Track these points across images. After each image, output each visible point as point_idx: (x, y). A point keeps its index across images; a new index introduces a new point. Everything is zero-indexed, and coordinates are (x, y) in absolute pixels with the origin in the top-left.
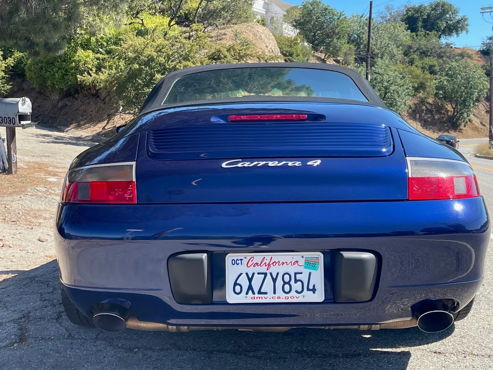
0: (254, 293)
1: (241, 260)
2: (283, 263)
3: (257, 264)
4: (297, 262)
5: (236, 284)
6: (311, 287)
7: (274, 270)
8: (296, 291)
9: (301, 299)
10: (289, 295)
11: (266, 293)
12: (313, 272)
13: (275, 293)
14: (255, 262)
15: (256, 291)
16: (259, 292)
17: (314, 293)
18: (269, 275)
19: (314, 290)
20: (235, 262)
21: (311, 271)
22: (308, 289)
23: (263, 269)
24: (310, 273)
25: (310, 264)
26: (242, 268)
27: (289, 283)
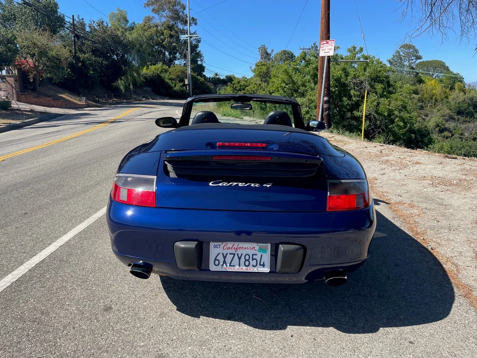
0: (226, 265)
1: (220, 245)
2: (245, 248)
3: (229, 248)
4: (254, 248)
5: (216, 260)
6: (262, 263)
7: (240, 252)
8: (253, 266)
9: (255, 270)
10: (248, 268)
12: (264, 254)
13: (239, 266)
14: (228, 246)
15: (228, 264)
16: (230, 265)
17: (264, 267)
18: (236, 255)
20: (215, 247)
21: (262, 254)
22: (260, 265)
23: (233, 251)
25: (262, 250)
26: (220, 250)
27: (248, 260)
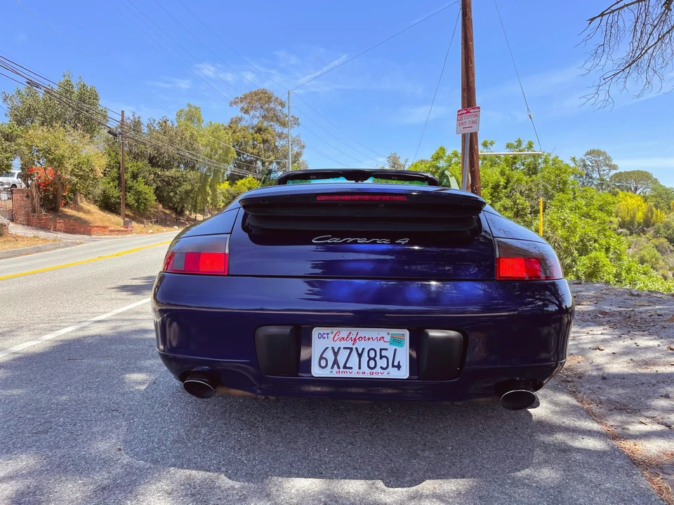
0: (339, 368)
1: (328, 334)
2: (369, 339)
3: (343, 338)
4: (383, 338)
5: (321, 358)
6: (396, 364)
7: (360, 345)
8: (381, 368)
9: (385, 375)
10: (374, 371)
11: (351, 368)
12: (399, 349)
13: (360, 368)
14: (341, 336)
15: (341, 365)
16: (345, 367)
17: (399, 369)
18: (354, 351)
19: (399, 367)
20: (321, 336)
21: (395, 347)
22: (393, 366)
23: (349, 344)
24: (395, 349)
25: (396, 341)
26: (328, 342)
27: (374, 359)
